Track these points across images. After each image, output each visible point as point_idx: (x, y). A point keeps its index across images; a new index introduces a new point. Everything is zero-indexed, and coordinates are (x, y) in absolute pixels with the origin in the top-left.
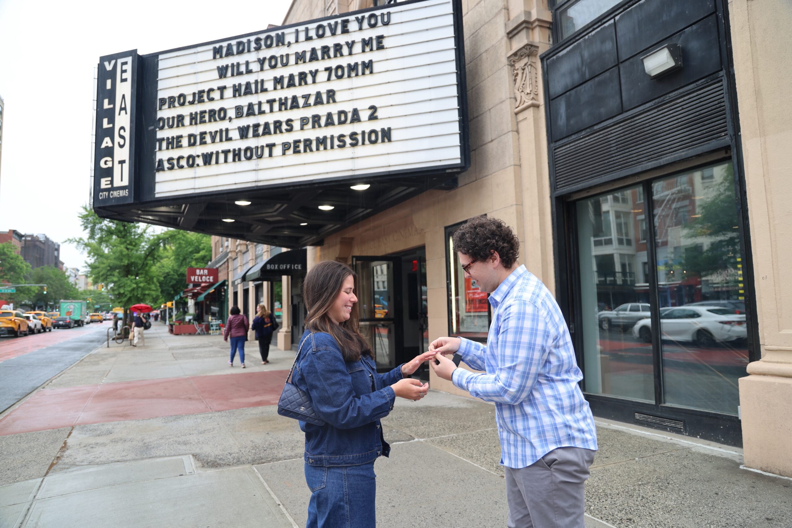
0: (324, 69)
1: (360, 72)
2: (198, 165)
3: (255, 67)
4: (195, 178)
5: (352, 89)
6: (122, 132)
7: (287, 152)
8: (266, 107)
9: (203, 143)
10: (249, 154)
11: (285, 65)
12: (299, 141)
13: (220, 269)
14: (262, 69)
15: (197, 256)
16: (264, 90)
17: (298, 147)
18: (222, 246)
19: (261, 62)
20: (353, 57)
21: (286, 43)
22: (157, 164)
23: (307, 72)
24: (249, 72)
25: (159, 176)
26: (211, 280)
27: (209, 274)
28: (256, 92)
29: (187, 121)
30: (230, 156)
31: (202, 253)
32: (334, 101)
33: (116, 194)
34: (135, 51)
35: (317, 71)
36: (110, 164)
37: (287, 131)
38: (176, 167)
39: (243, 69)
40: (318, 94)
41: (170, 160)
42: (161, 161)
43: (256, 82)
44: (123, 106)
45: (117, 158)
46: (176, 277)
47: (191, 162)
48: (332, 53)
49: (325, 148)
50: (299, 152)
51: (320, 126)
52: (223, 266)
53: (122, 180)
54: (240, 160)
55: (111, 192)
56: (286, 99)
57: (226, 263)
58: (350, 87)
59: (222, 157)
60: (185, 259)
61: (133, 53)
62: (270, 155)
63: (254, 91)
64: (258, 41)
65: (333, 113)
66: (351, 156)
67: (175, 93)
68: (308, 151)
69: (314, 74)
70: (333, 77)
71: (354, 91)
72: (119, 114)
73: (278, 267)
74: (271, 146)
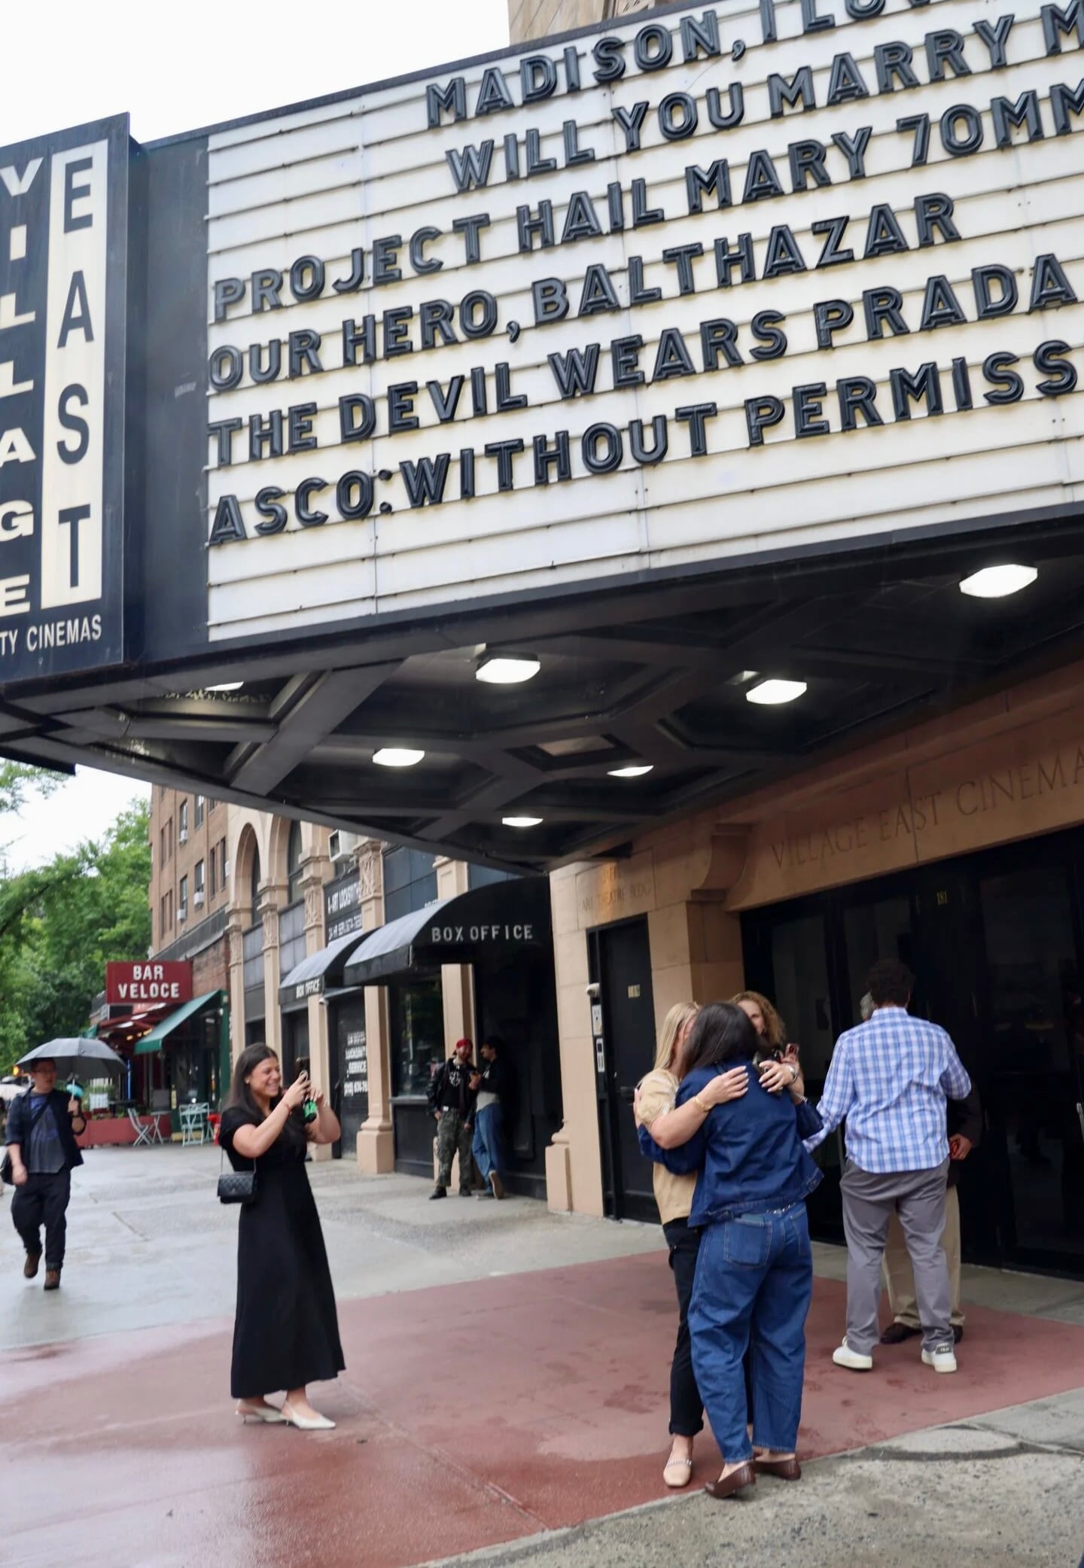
0: (894, 126)
1: (1049, 128)
2: (387, 509)
3: (605, 141)
4: (375, 557)
5: (1020, 187)
6: (73, 406)
7: (770, 436)
8: (663, 279)
9: (404, 424)
10: (603, 452)
11: (731, 124)
12: (819, 390)
13: (196, 962)
14: (633, 148)
15: (108, 934)
16: (651, 219)
17: (817, 411)
18: (183, 904)
19: (632, 121)
20: (1011, 75)
21: (726, 46)
22: (212, 517)
23: (826, 140)
24: (581, 160)
25: (222, 564)
26: (174, 995)
27: (168, 978)
28: (618, 229)
29: (332, 353)
30: (524, 468)
31: (122, 927)
32: (952, 237)
33: (50, 635)
34: (122, 120)
35: (866, 135)
36: (24, 527)
37: (760, 356)
38: (293, 522)
39: (554, 150)
40: (882, 217)
41: (267, 498)
42: (228, 508)
43: (614, 193)
44: (77, 312)
45: (53, 502)
46: (50, 991)
47: (355, 499)
48: (920, 67)
49: (936, 409)
50: (822, 430)
51: (901, 330)
52: (211, 953)
53: (74, 582)
54: (565, 476)
55: (33, 629)
56: (746, 241)
57: (222, 946)
58: (1013, 182)
59: (487, 474)
60: (75, 944)
61: (114, 128)
62: (699, 449)
63: (606, 226)
64: (609, 49)
65: (950, 278)
66: (1050, 436)
67: (281, 258)
68: (861, 422)
69: (855, 147)
70: (936, 150)
71: (1030, 194)
72: (62, 343)
73: (465, 934)
74: (697, 418)
